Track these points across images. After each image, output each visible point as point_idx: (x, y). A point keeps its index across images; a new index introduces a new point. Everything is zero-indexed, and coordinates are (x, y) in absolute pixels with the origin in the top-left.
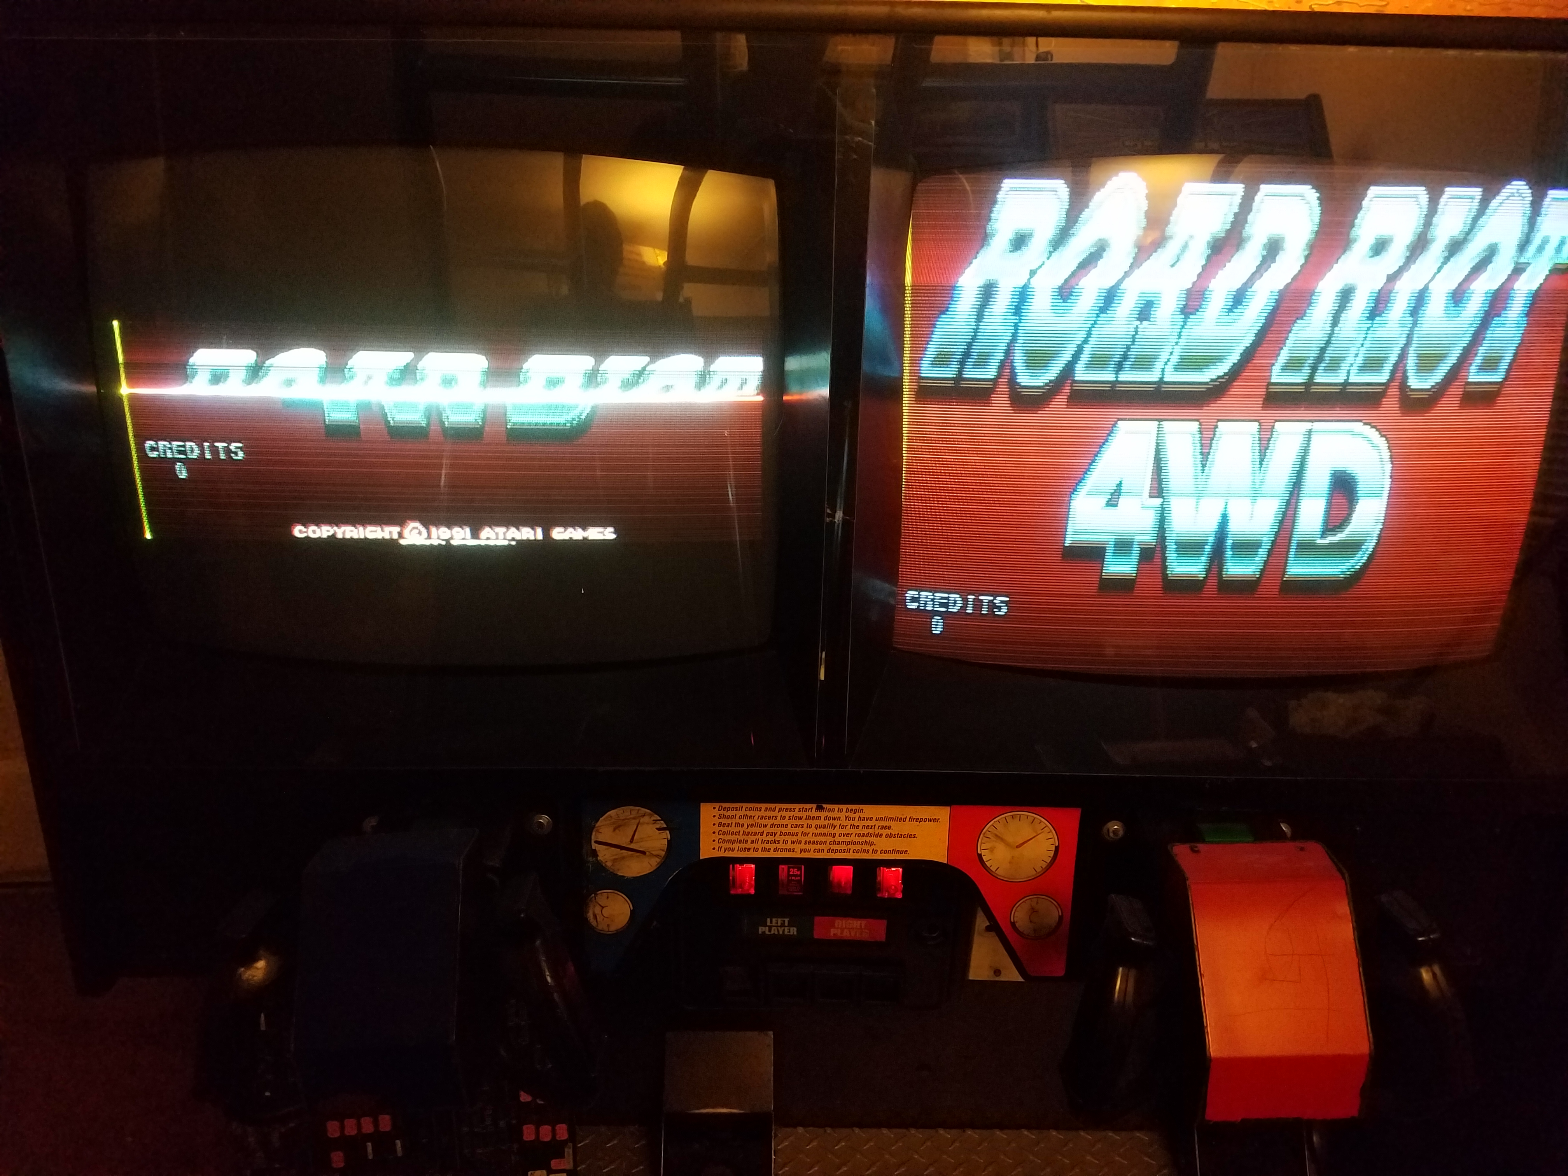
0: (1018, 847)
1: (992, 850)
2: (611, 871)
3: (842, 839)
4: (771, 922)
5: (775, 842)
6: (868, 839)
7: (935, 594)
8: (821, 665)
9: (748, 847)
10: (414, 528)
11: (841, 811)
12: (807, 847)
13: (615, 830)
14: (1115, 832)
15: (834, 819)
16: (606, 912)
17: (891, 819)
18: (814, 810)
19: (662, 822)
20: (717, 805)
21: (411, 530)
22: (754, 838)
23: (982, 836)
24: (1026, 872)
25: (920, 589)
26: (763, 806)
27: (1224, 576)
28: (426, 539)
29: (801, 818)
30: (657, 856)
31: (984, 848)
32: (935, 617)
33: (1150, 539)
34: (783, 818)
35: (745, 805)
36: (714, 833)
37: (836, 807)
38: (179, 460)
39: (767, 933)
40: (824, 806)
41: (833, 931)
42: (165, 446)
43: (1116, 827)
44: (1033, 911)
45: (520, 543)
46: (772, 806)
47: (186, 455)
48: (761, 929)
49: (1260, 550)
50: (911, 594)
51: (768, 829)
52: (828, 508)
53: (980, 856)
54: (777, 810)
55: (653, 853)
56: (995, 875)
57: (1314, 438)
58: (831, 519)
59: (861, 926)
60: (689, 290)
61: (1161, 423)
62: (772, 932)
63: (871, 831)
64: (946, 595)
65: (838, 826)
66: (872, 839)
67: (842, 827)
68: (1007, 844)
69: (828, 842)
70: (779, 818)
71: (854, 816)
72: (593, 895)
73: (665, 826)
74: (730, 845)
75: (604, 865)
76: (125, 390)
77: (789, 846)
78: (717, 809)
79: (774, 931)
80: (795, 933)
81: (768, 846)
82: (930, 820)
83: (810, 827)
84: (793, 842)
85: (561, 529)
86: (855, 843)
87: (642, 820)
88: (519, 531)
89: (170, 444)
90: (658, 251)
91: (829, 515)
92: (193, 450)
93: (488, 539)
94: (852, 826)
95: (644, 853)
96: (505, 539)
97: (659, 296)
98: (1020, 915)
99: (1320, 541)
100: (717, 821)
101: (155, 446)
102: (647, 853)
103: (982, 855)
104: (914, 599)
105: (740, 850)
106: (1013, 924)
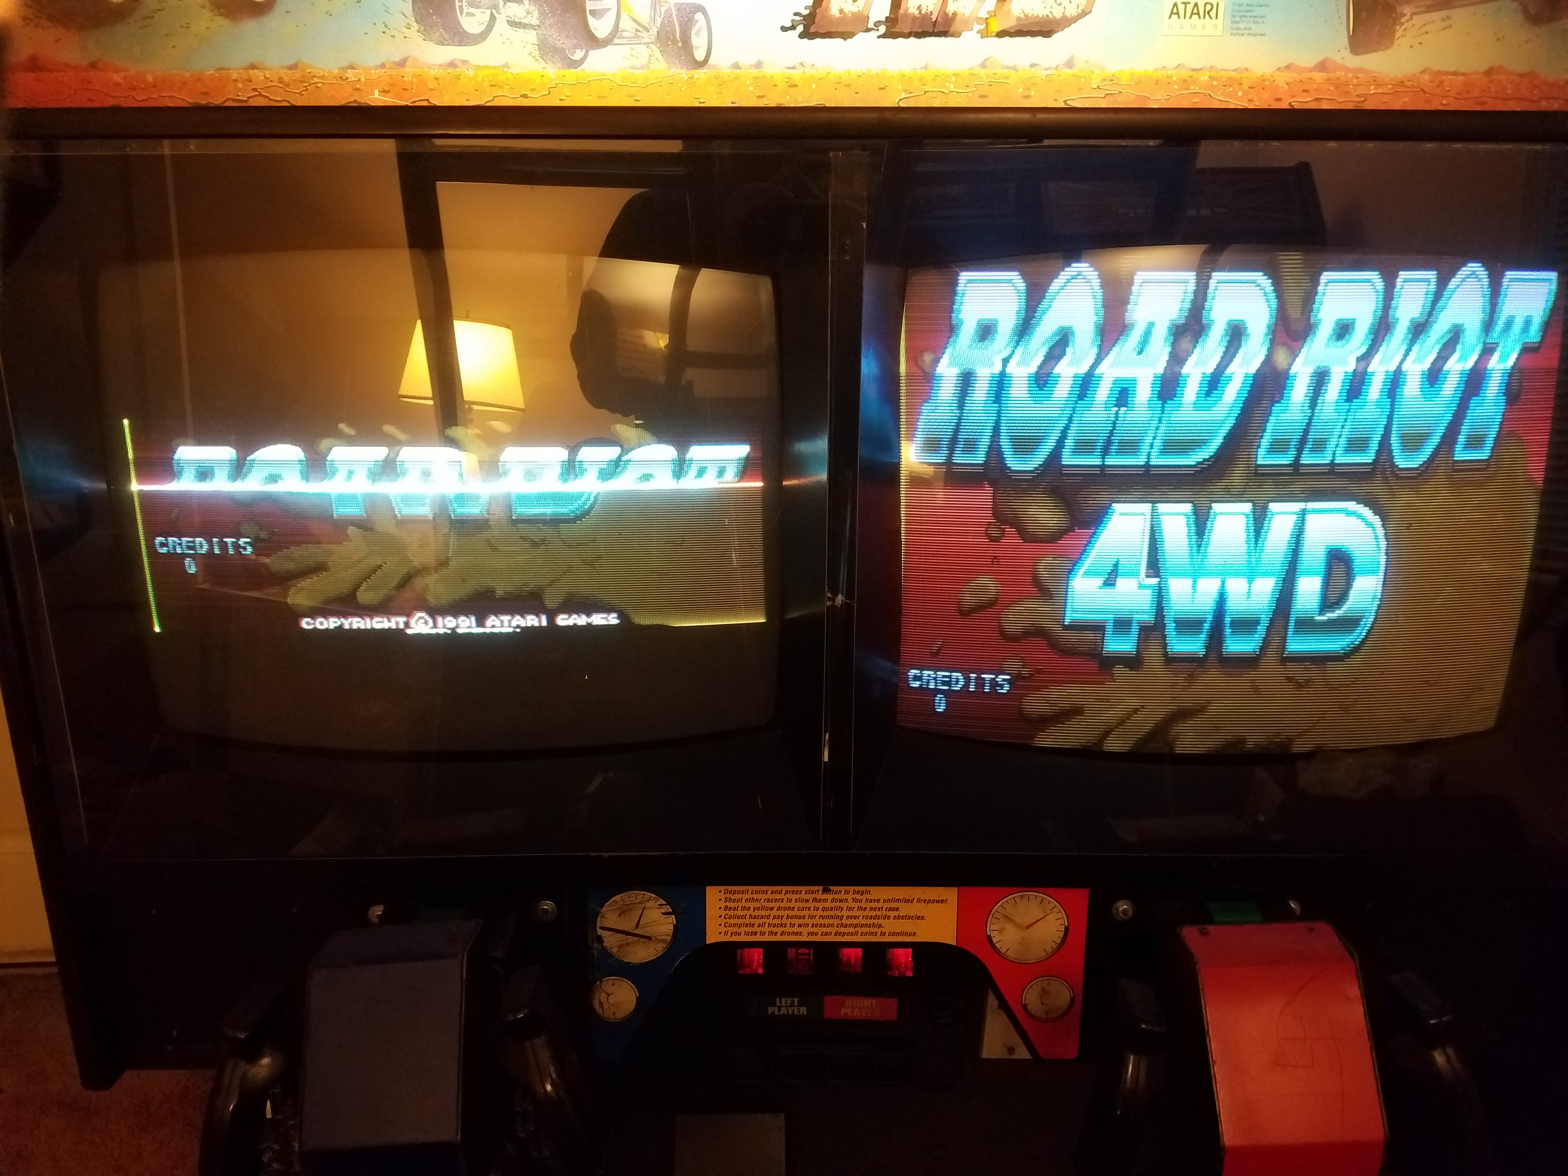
0: (1028, 927)
1: (1001, 931)
2: (617, 957)
3: (850, 921)
4: (780, 1002)
5: (782, 926)
6: (876, 921)
7: (937, 673)
8: (824, 746)
9: (754, 931)
10: (420, 618)
11: (847, 892)
12: (815, 930)
13: (620, 915)
14: (1125, 912)
15: (841, 901)
16: (612, 999)
17: (899, 901)
18: (820, 892)
19: (668, 907)
20: (723, 888)
21: (418, 620)
22: (760, 921)
23: (991, 916)
24: (1037, 953)
25: (922, 669)
26: (770, 888)
27: (1224, 653)
28: (432, 628)
29: (807, 901)
30: (663, 941)
31: (993, 928)
32: (938, 696)
33: (1148, 617)
34: (790, 901)
35: (751, 888)
36: (720, 917)
37: (843, 888)
38: (189, 555)
39: (776, 1012)
40: (831, 888)
41: (843, 1011)
42: (174, 542)
43: (1125, 907)
44: (1044, 992)
45: (525, 630)
46: (779, 888)
47: (195, 551)
48: (770, 1010)
49: (1259, 627)
50: (914, 672)
51: (774, 912)
52: (829, 592)
53: (989, 938)
54: (783, 892)
55: (659, 938)
56: (1005, 956)
57: (1309, 518)
58: (831, 603)
59: (872, 1006)
60: (690, 374)
61: (1155, 505)
62: (782, 1012)
63: (879, 913)
64: (947, 674)
65: (845, 908)
66: (880, 921)
67: (849, 909)
68: (1018, 925)
69: (835, 926)
70: (785, 901)
71: (861, 897)
72: (599, 982)
73: (671, 910)
74: (736, 929)
75: (609, 951)
76: (135, 486)
77: (796, 929)
78: (723, 892)
79: (783, 1011)
80: (805, 1013)
81: (775, 930)
82: (938, 902)
83: (816, 909)
84: (800, 926)
85: (565, 616)
86: (862, 926)
87: (648, 904)
88: (524, 619)
89: (180, 540)
90: (659, 335)
91: (830, 599)
92: (202, 545)
93: (493, 626)
94: (860, 909)
95: (649, 938)
96: (510, 626)
97: (662, 379)
98: (1031, 998)
99: (1318, 618)
100: (722, 904)
101: (165, 542)
102: (653, 938)
103: (992, 936)
104: (916, 678)
105: (747, 934)
106: (1024, 1007)
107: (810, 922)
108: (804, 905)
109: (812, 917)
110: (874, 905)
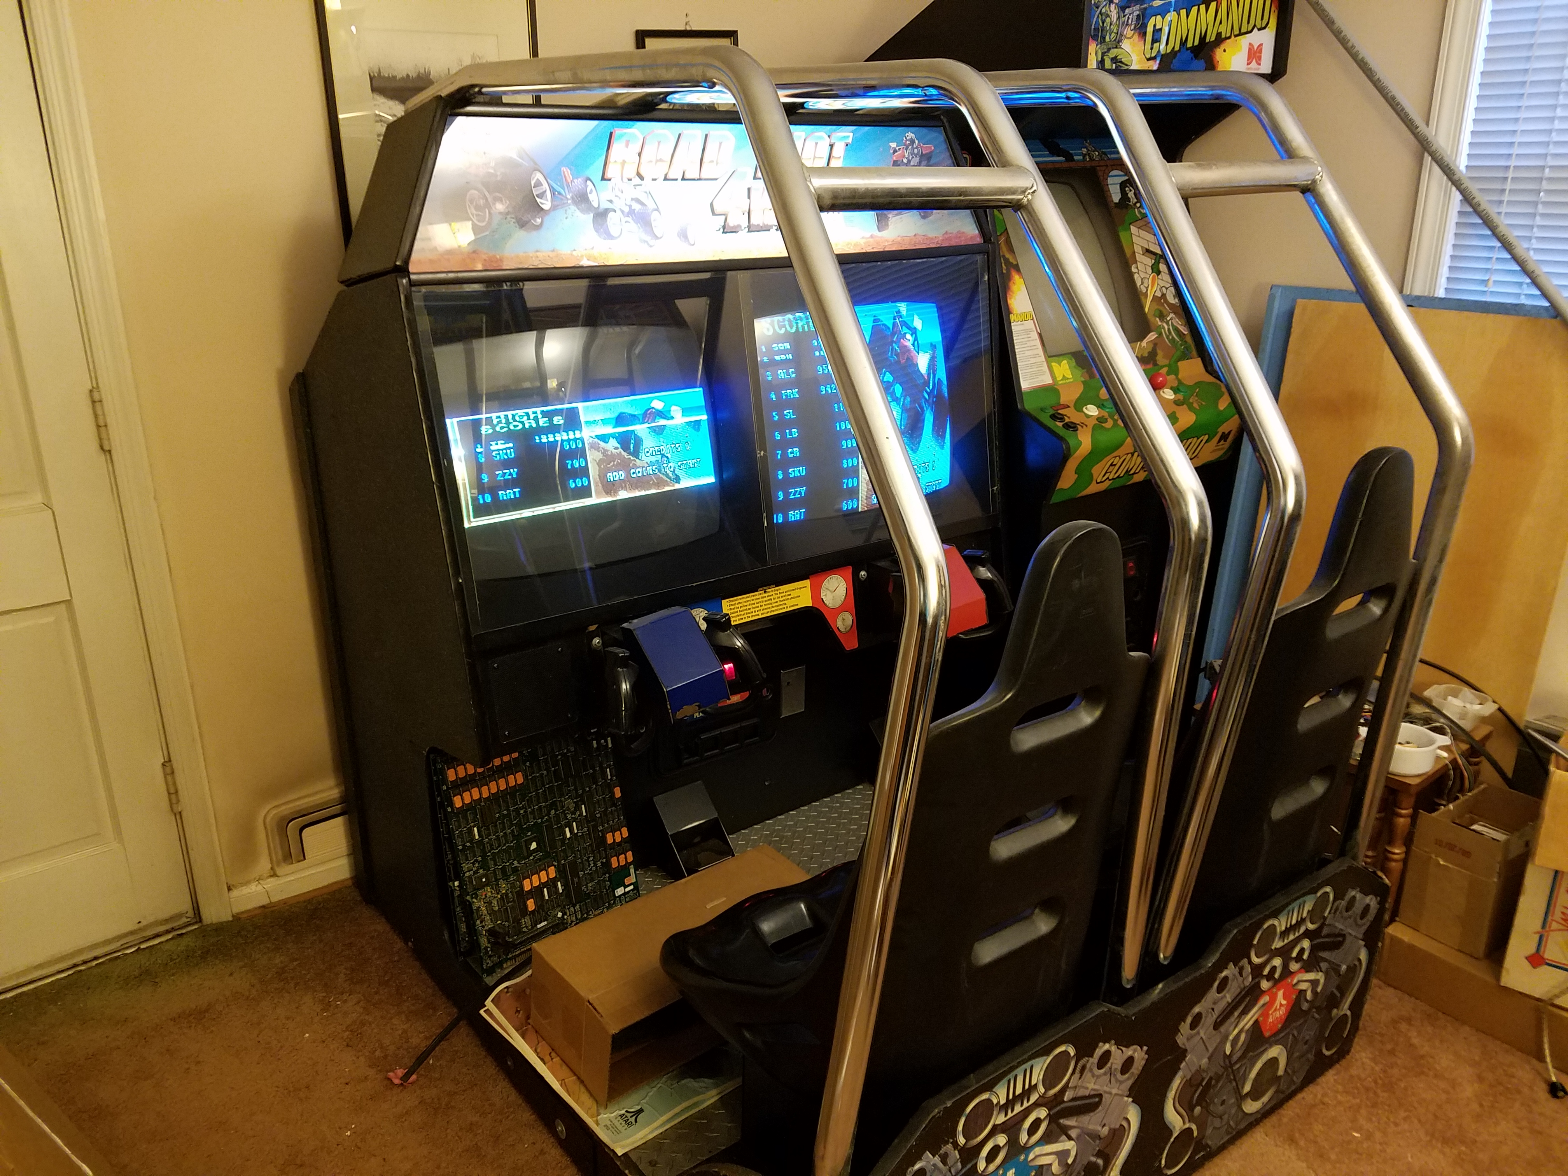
0: (834, 590)
1: (826, 595)
3: (775, 604)
5: (752, 613)
6: (784, 602)
9: (742, 616)
11: (772, 591)
12: (763, 612)
14: (864, 576)
15: (771, 595)
17: (791, 590)
18: (763, 593)
19: (710, 607)
20: (728, 600)
22: (743, 613)
23: (821, 590)
24: (839, 602)
26: (745, 596)
31: (823, 595)
35: (738, 598)
37: (770, 589)
40: (766, 591)
43: (863, 573)
44: (844, 620)
51: (748, 607)
53: (822, 600)
54: (750, 597)
56: (830, 607)
63: (784, 598)
65: (773, 599)
66: (786, 600)
68: (831, 591)
69: (770, 608)
70: (751, 600)
71: (777, 592)
74: (736, 618)
77: (757, 613)
78: (731, 600)
81: (749, 615)
82: (803, 588)
83: (762, 602)
84: (758, 611)
86: (780, 605)
94: (778, 597)
98: (839, 623)
100: (729, 608)
105: (739, 619)
106: (838, 628)
107: (762, 608)
108: (758, 601)
109: (761, 606)
110: (783, 595)
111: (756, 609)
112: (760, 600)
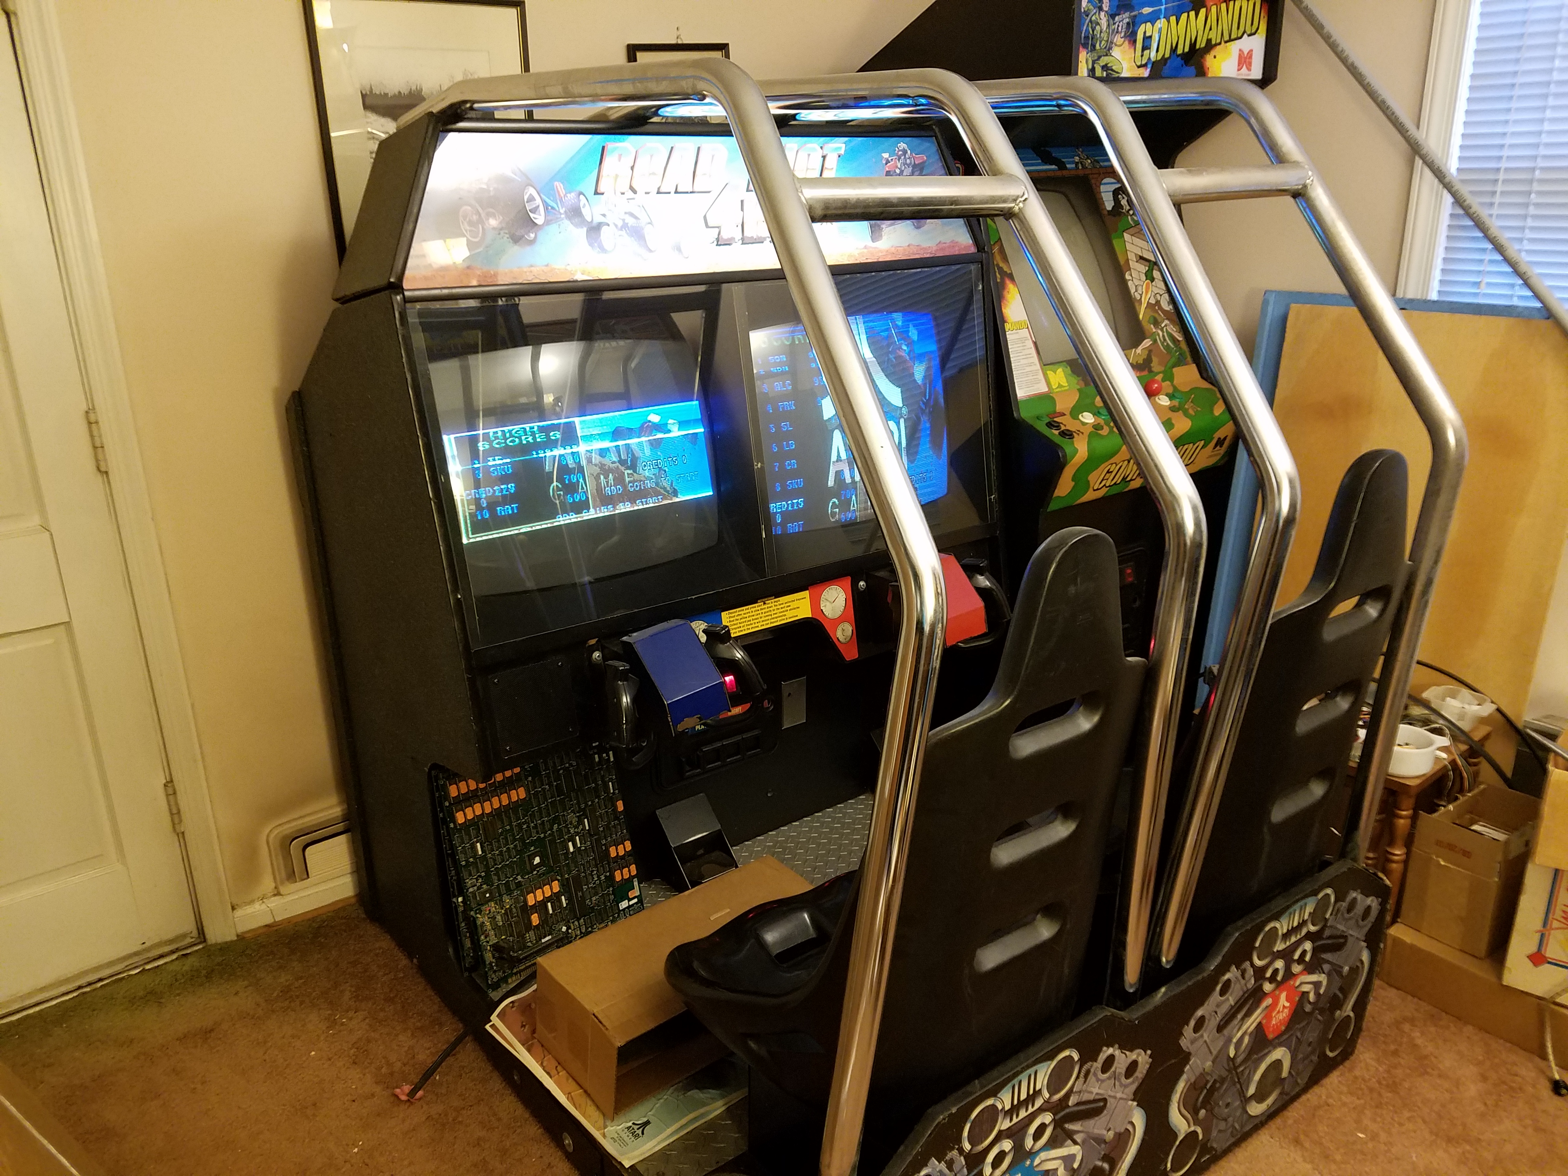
0: (834, 601)
1: (825, 606)
3: (775, 616)
5: (751, 624)
9: (742, 630)
11: (772, 603)
12: (763, 623)
14: (862, 585)
15: (770, 607)
17: (789, 602)
18: (762, 604)
20: (727, 612)
22: (743, 624)
23: (820, 600)
24: (838, 613)
26: (744, 608)
29: (758, 610)
31: (822, 606)
34: (752, 612)
40: (765, 602)
53: (822, 611)
56: (829, 618)
63: (784, 609)
65: (772, 610)
66: (785, 613)
68: (830, 602)
69: (770, 619)
71: (777, 604)
74: (735, 630)
77: (757, 625)
81: (749, 627)
82: (803, 599)
83: (762, 613)
86: (780, 617)
87: (699, 621)
94: (777, 609)
98: (839, 633)
100: (728, 620)
104: (773, 508)
105: (739, 632)
106: (838, 639)
107: (761, 620)
108: (758, 612)
109: (761, 618)
110: (782, 606)
111: (756, 621)
112: (760, 612)
